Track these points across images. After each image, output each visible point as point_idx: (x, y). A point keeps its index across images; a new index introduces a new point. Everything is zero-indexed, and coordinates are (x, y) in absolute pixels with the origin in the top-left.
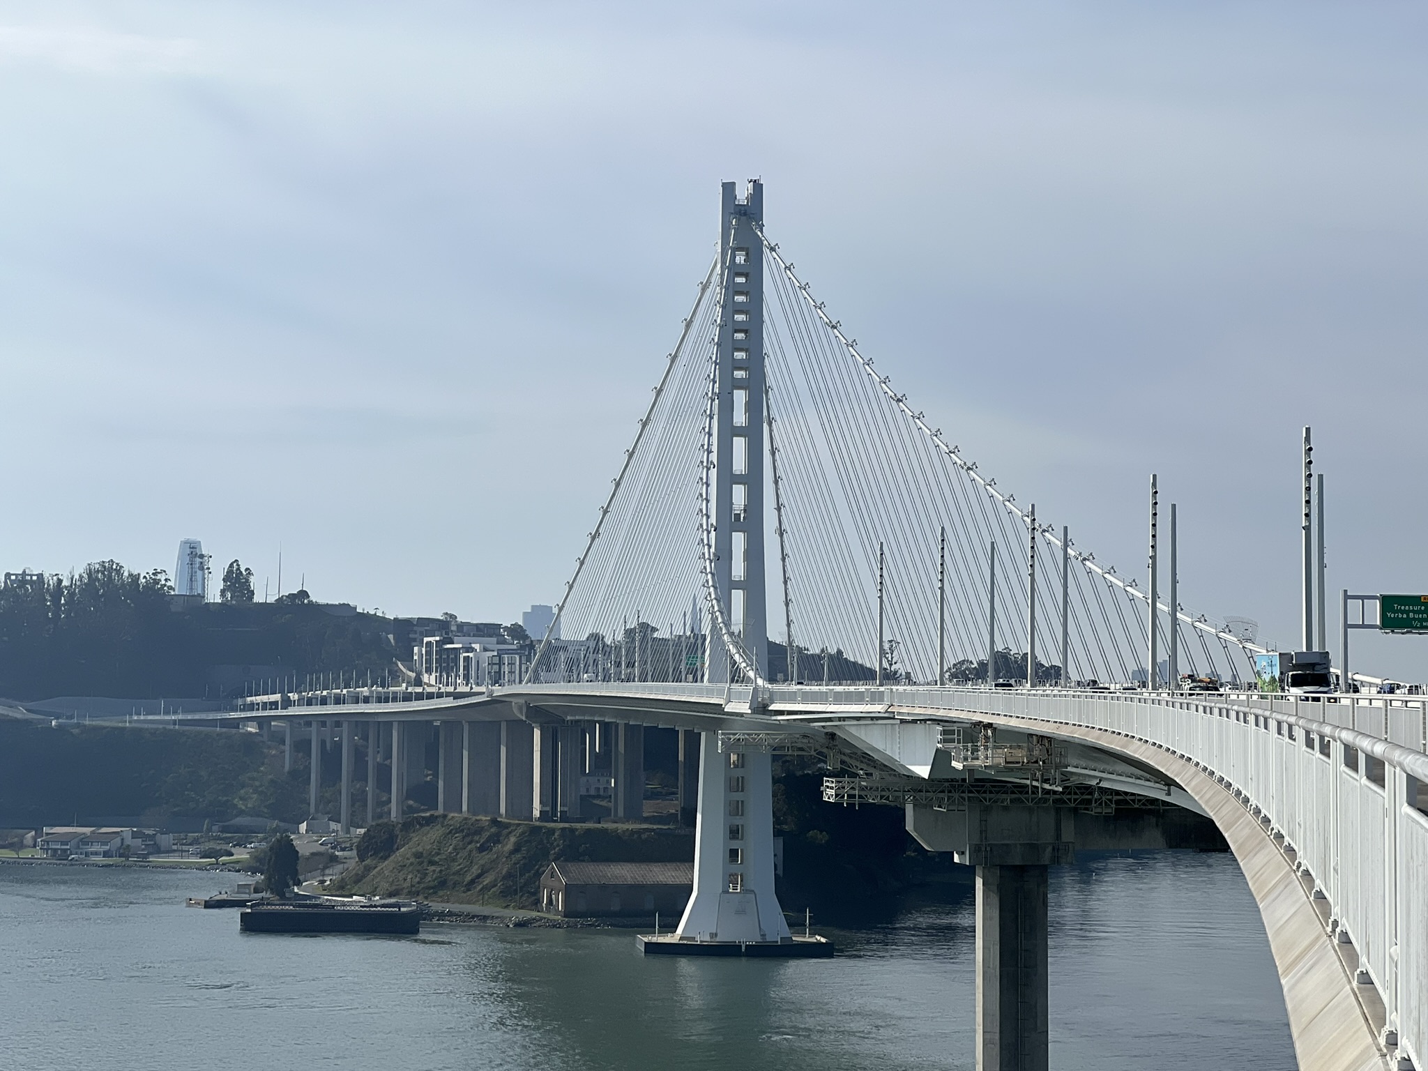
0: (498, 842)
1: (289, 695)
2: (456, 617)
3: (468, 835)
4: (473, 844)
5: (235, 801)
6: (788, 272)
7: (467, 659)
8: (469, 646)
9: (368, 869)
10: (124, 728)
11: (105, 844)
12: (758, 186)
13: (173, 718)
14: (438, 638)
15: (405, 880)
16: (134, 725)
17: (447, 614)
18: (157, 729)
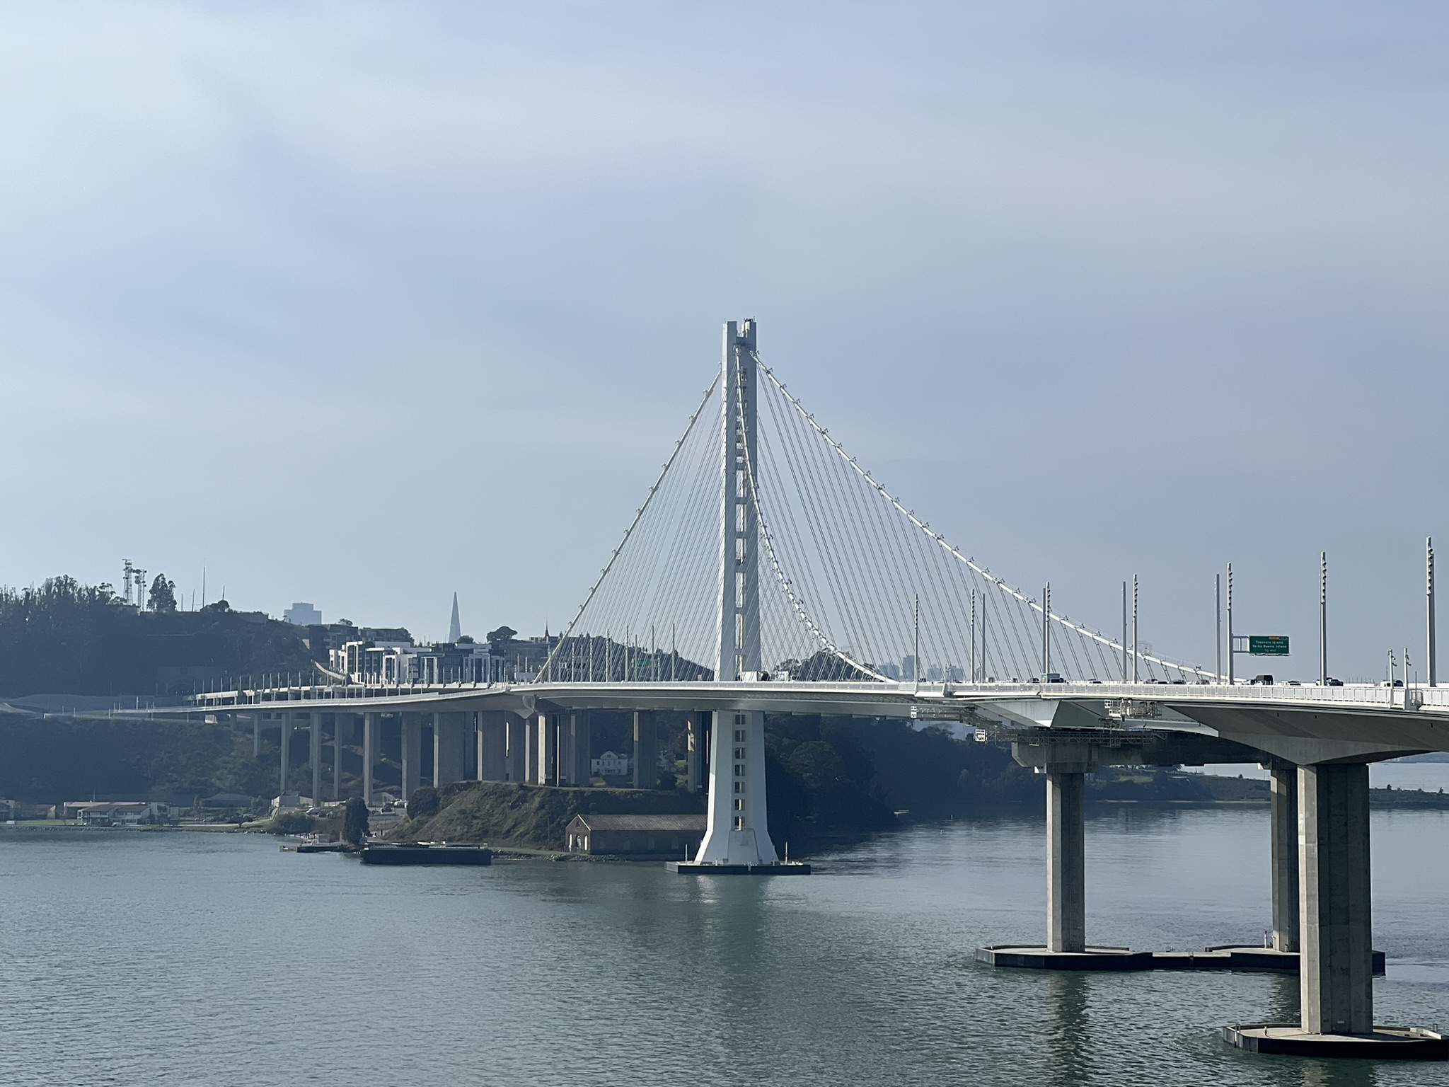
0: (526, 801)
1: (244, 691)
2: (352, 623)
3: (500, 797)
4: (505, 803)
5: (213, 781)
6: (782, 390)
7: (389, 660)
8: (389, 649)
9: (421, 824)
10: (109, 721)
11: (139, 813)
12: (753, 325)
13: (149, 711)
14: (361, 643)
15: (455, 830)
16: (114, 718)
17: (343, 620)
18: (136, 721)
